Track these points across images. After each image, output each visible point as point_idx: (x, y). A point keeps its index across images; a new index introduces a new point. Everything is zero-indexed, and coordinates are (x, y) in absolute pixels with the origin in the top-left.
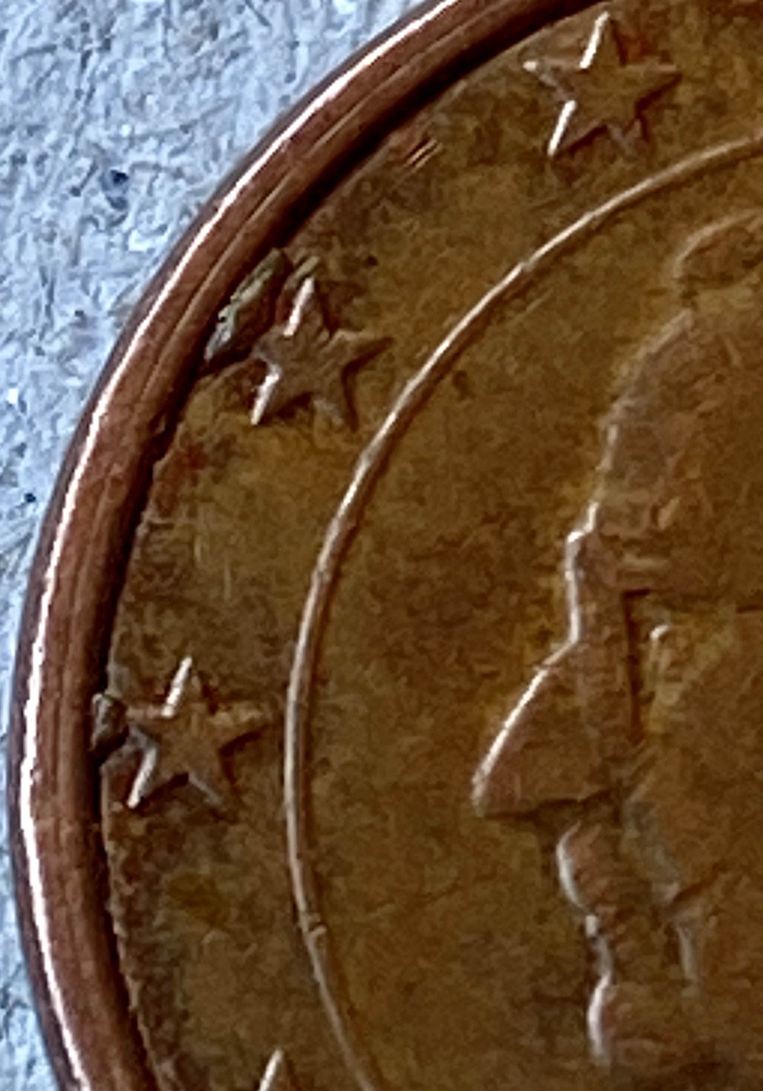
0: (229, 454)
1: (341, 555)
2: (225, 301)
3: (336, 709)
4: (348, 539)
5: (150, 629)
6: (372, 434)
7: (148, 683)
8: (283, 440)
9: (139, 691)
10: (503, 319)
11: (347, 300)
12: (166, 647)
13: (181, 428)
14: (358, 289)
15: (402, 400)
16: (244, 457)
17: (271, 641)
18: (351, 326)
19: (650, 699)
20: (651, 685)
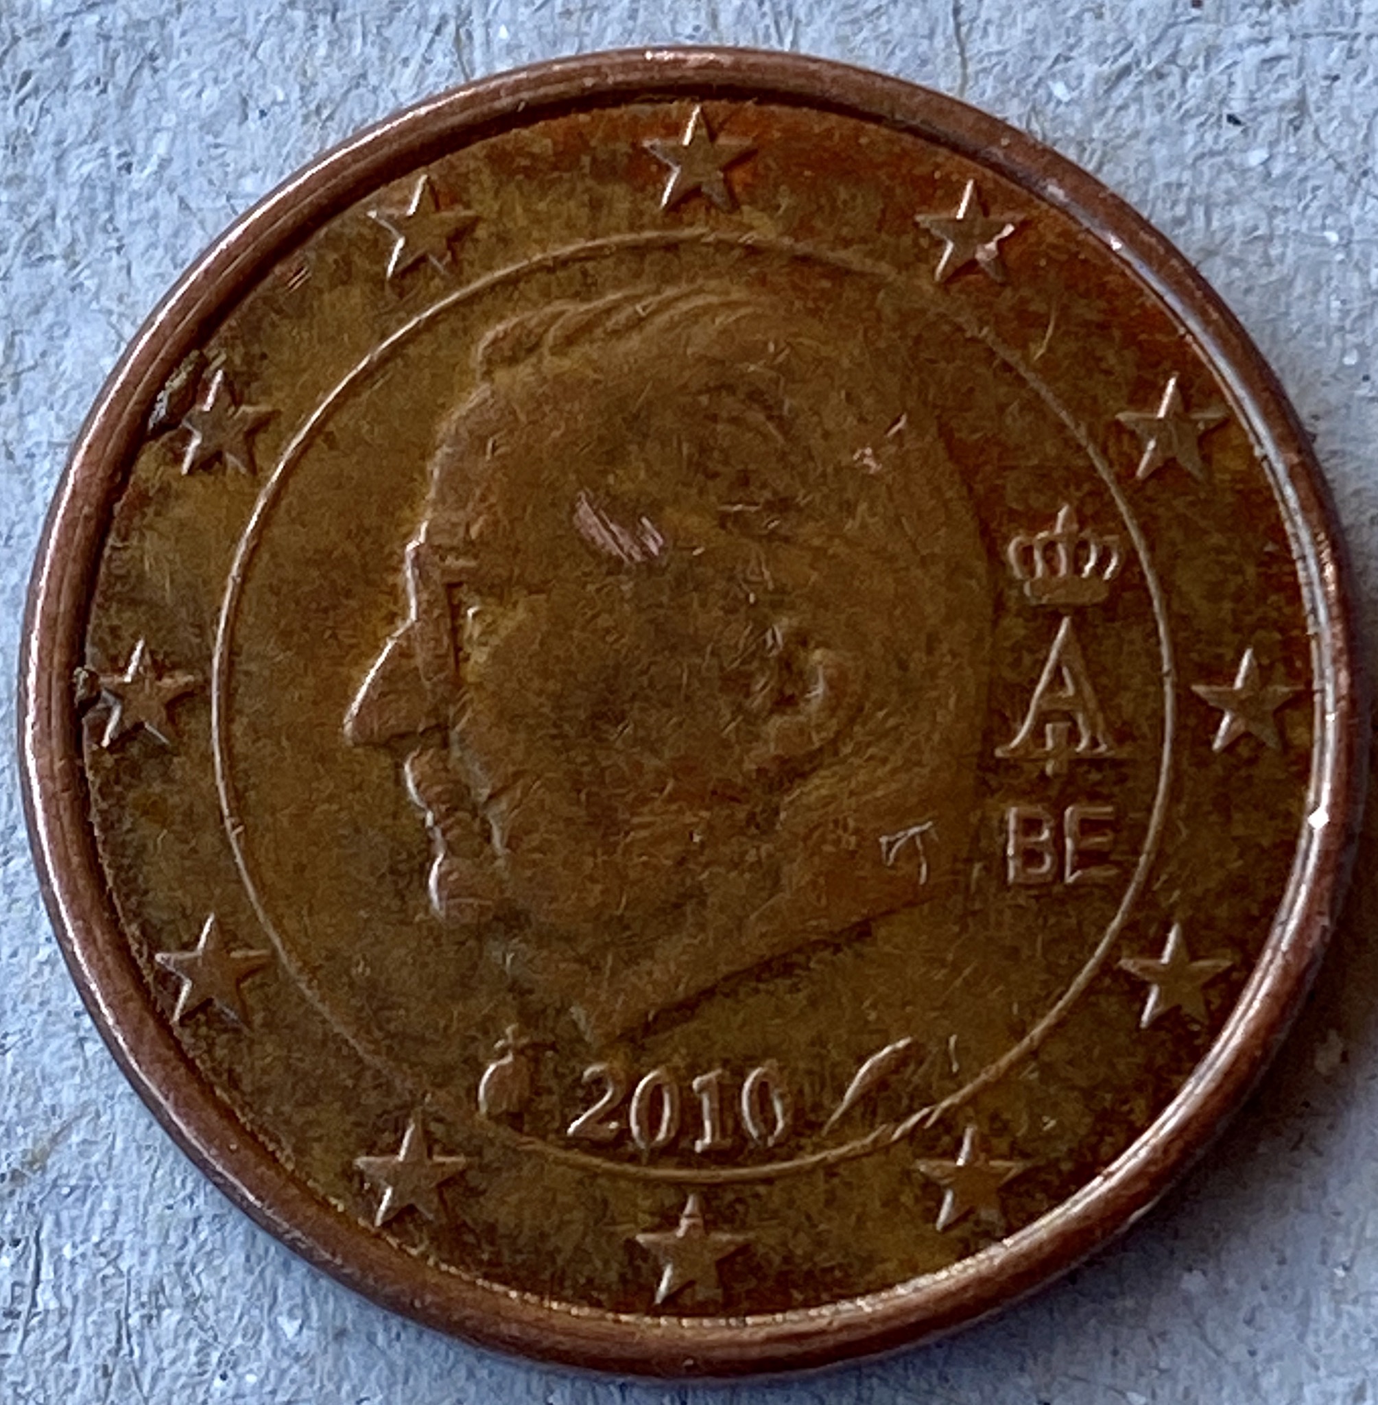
0: (167, 496)
1: (247, 567)
2: (162, 387)
3: (247, 673)
4: (253, 552)
5: (116, 622)
6: (268, 479)
7: (114, 659)
8: (204, 485)
9: (107, 665)
10: (358, 395)
11: (248, 384)
12: (126, 633)
13: (132, 479)
14: (255, 377)
15: (287, 454)
16: (178, 497)
17: (200, 627)
18: (250, 403)
19: (467, 659)
20: (468, 649)
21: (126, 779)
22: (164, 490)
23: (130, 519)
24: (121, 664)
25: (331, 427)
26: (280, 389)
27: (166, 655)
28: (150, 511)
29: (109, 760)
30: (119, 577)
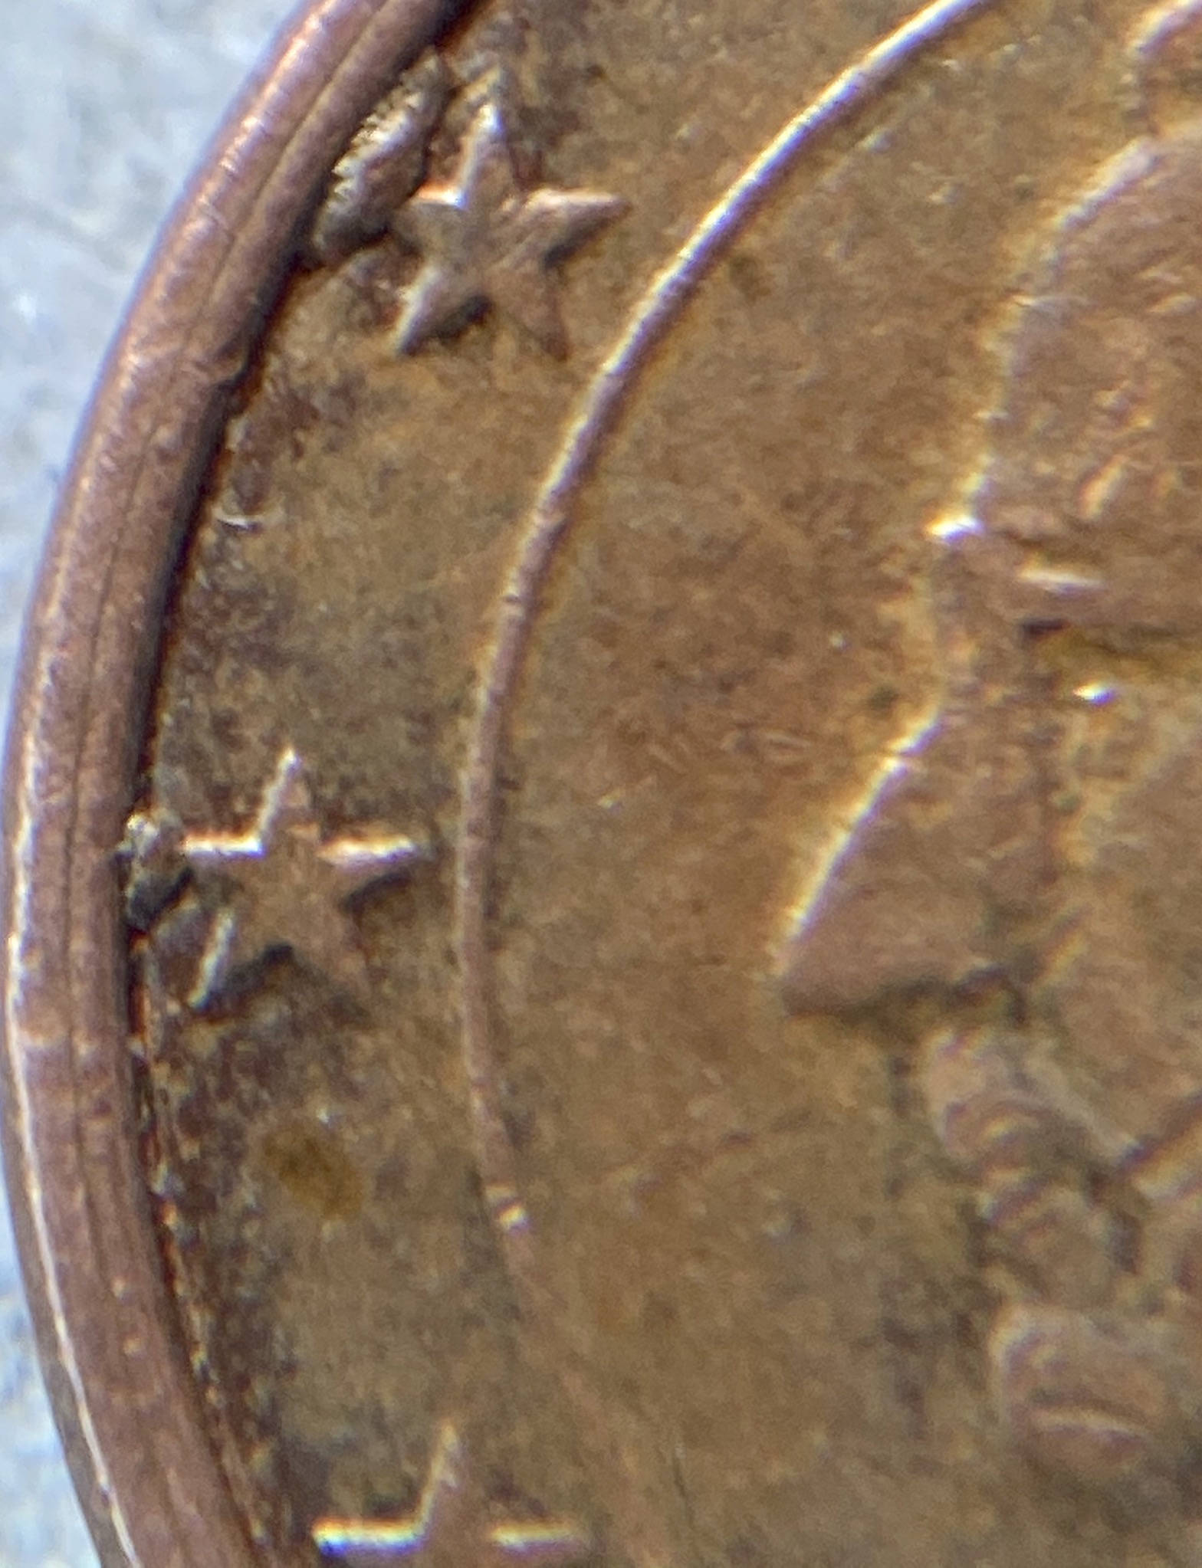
2: (345, 148)
7: (220, 796)
8: (443, 379)
9: (207, 808)
10: (819, 165)
11: (553, 140)
12: (252, 733)
13: (274, 364)
14: (571, 121)
15: (645, 308)
16: (380, 406)
17: (427, 719)
18: (559, 183)
19: (1071, 809)
20: (1075, 785)
21: (246, 1085)
22: (348, 392)
23: (265, 457)
24: (240, 807)
25: (751, 242)
26: (630, 149)
27: (346, 785)
28: (313, 441)
29: (204, 1040)
30: (234, 598)
